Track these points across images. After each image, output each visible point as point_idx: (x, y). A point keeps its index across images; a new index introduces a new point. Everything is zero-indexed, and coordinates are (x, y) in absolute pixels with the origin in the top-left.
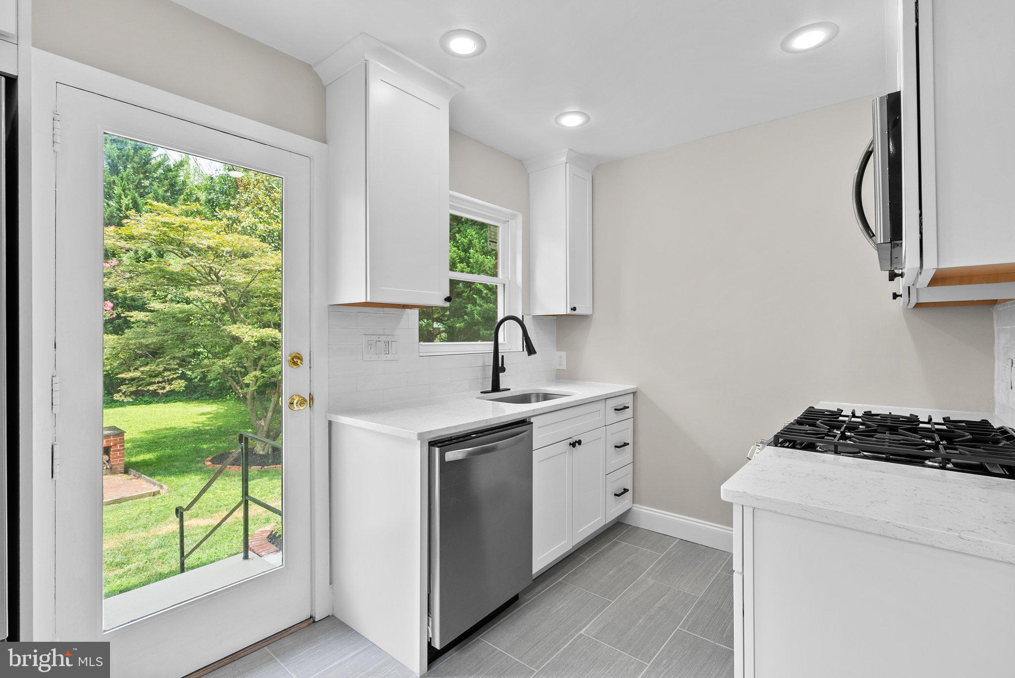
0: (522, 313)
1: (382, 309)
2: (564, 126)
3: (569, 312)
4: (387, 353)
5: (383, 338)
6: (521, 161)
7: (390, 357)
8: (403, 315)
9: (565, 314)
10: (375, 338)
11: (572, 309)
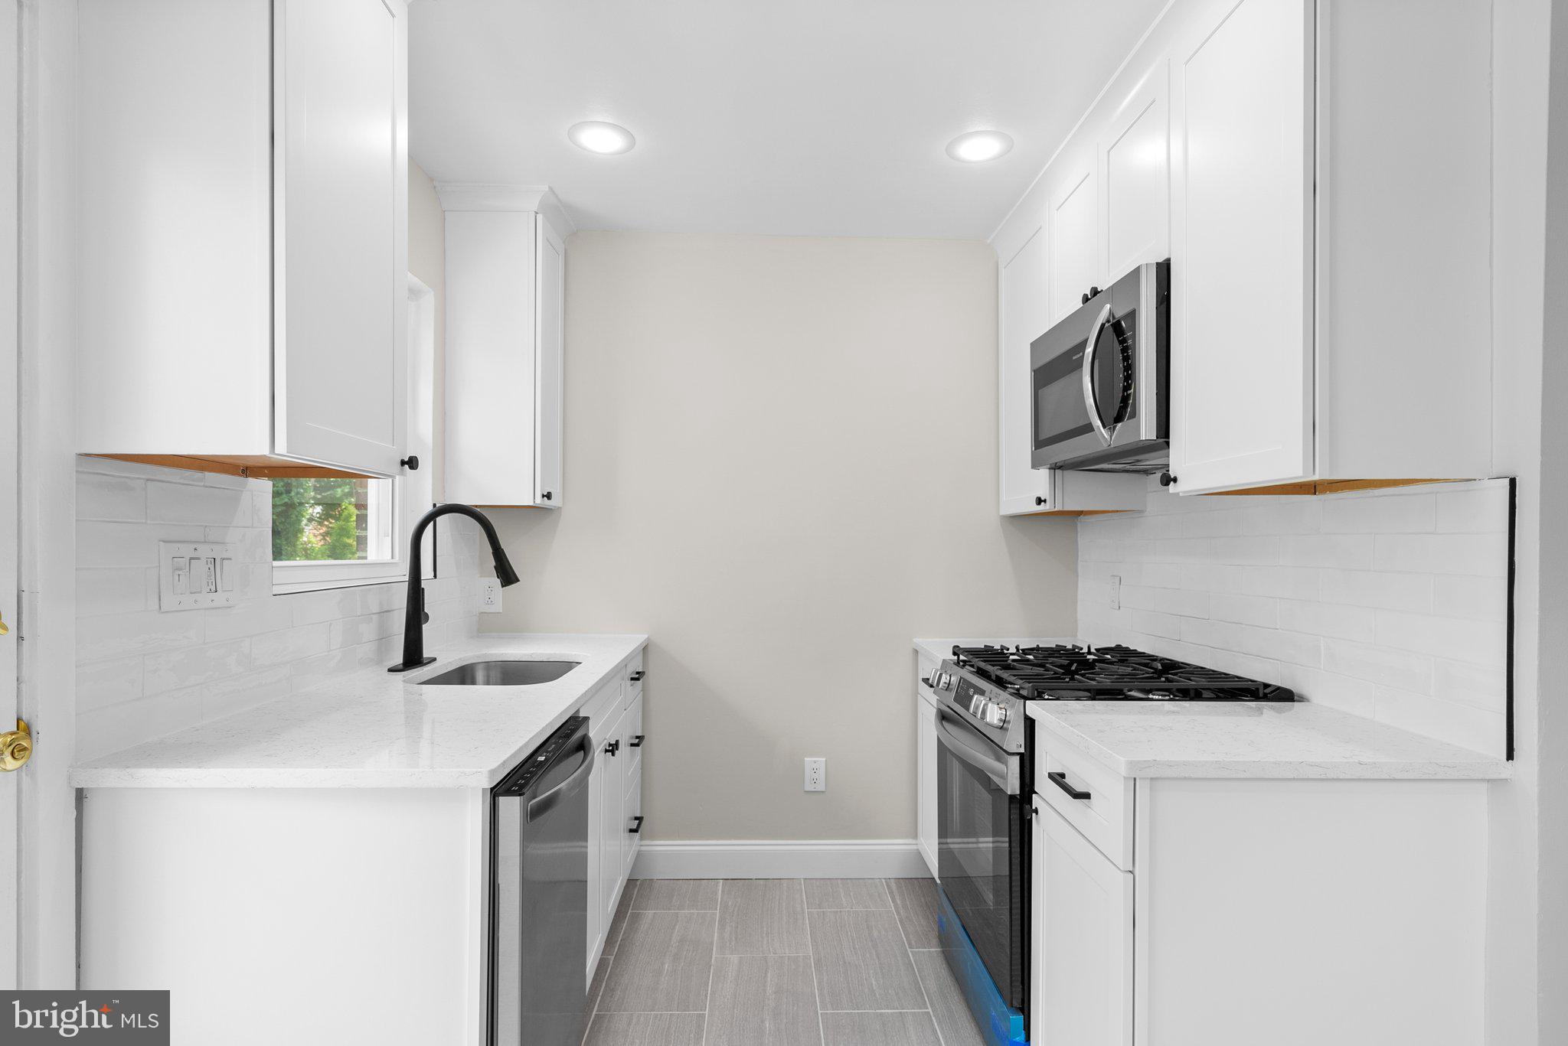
0: (433, 500)
1: (198, 475)
2: (585, 149)
3: (539, 501)
4: (213, 589)
5: (205, 552)
6: (432, 180)
7: (220, 598)
8: (242, 491)
9: (532, 504)
10: (187, 551)
11: (543, 496)
